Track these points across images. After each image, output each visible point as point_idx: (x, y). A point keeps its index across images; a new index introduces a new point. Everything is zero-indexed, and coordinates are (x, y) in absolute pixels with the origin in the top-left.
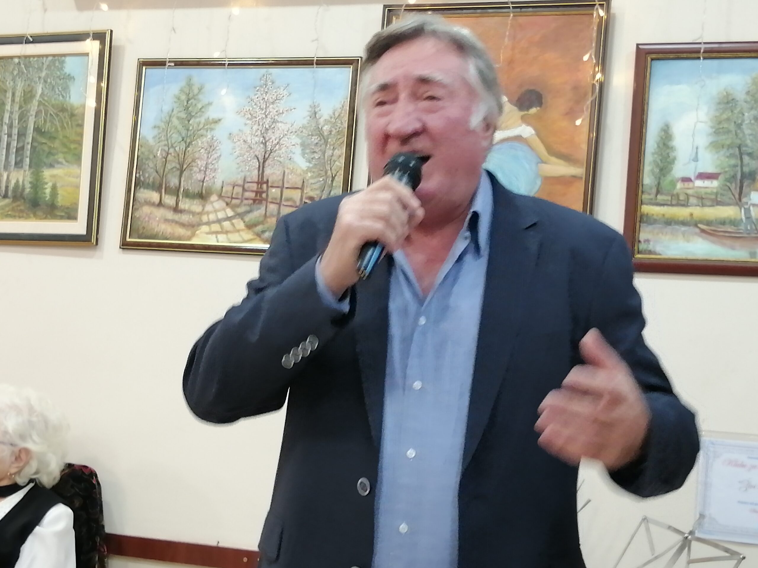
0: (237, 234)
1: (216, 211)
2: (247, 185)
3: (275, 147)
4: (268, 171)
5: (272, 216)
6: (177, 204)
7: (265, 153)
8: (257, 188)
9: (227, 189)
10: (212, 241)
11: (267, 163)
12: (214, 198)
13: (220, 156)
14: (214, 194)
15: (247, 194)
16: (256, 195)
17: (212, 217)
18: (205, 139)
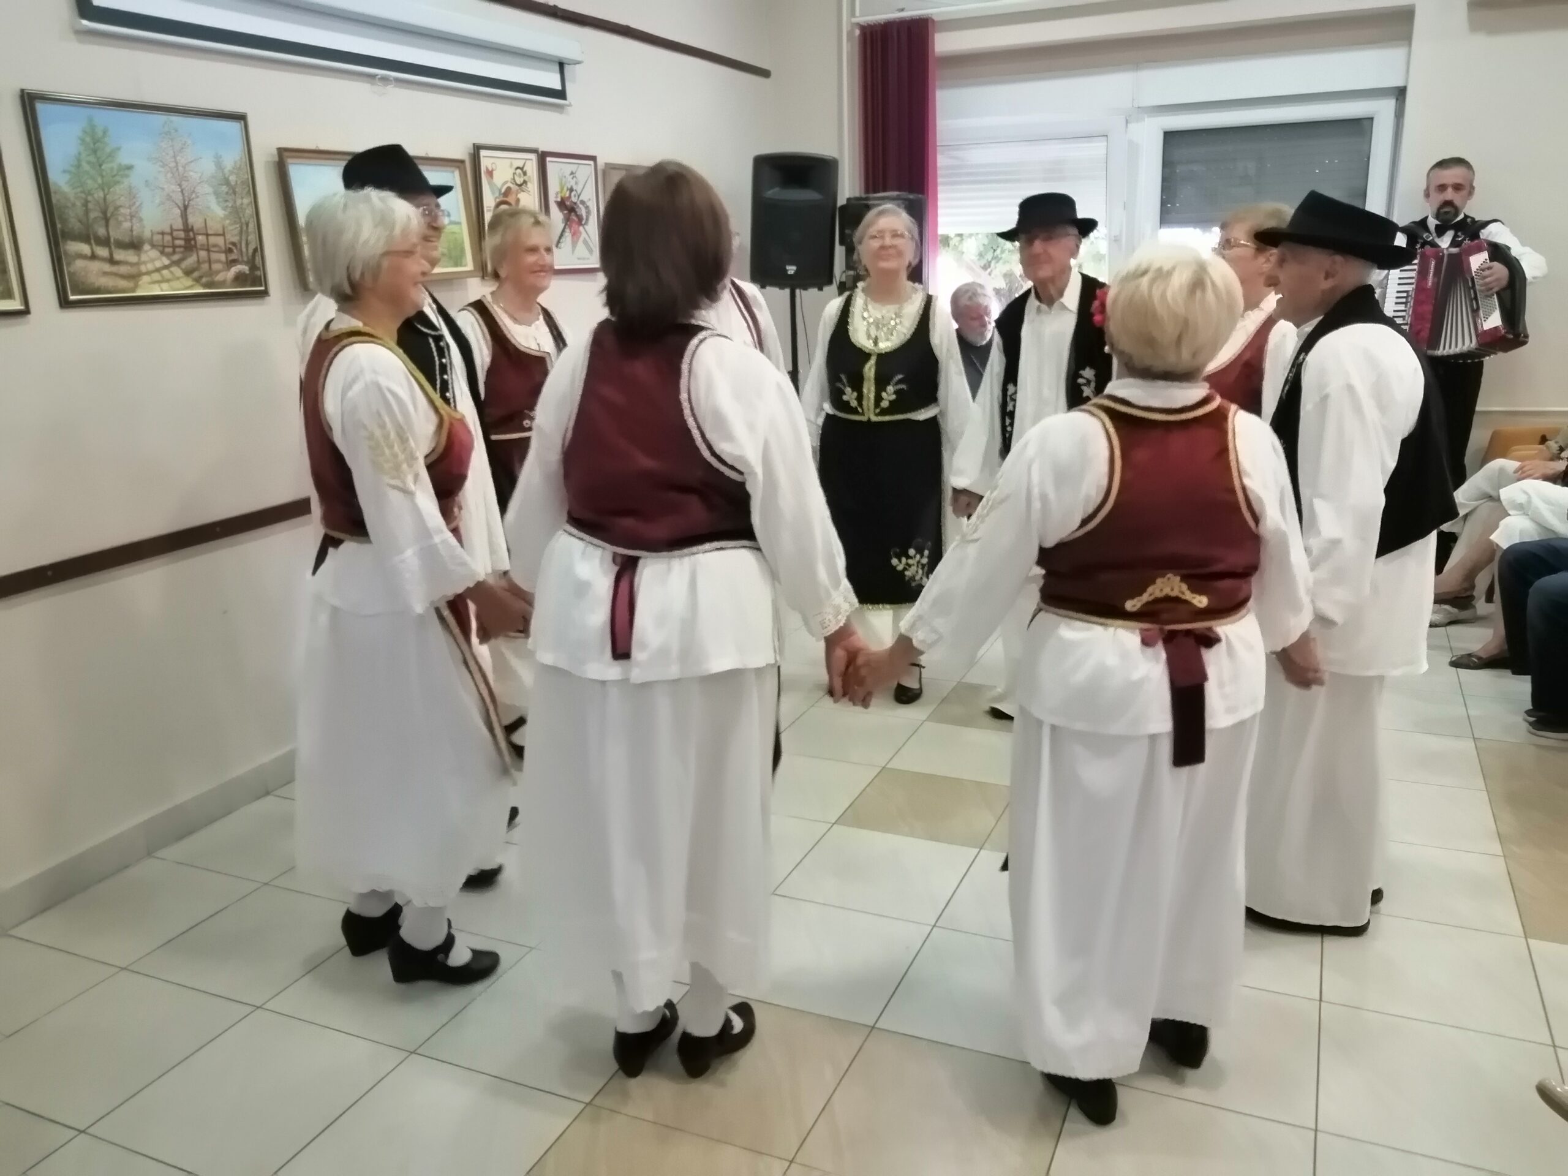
0: (178, 282)
1: (152, 260)
2: (175, 233)
3: (192, 195)
4: (191, 220)
5: (204, 262)
6: (111, 254)
7: (184, 201)
8: (185, 236)
9: (157, 238)
10: (157, 292)
11: (188, 211)
12: (147, 247)
13: (141, 204)
14: (144, 243)
15: (178, 242)
16: (185, 242)
17: (150, 267)
18: (122, 186)
